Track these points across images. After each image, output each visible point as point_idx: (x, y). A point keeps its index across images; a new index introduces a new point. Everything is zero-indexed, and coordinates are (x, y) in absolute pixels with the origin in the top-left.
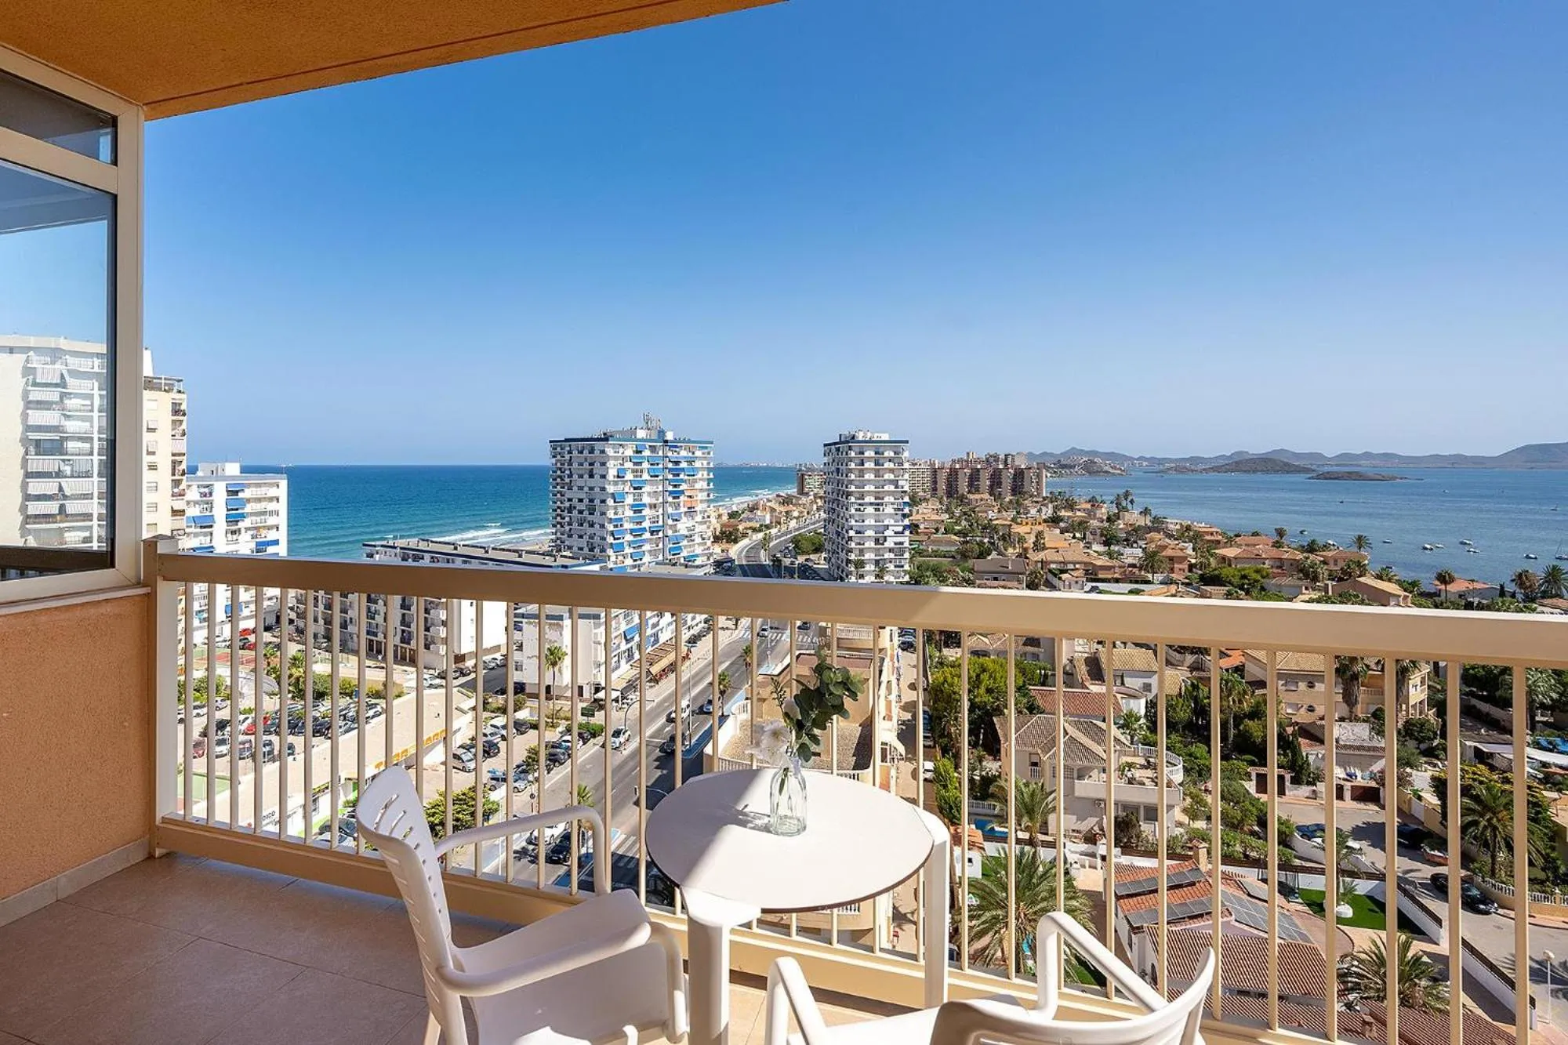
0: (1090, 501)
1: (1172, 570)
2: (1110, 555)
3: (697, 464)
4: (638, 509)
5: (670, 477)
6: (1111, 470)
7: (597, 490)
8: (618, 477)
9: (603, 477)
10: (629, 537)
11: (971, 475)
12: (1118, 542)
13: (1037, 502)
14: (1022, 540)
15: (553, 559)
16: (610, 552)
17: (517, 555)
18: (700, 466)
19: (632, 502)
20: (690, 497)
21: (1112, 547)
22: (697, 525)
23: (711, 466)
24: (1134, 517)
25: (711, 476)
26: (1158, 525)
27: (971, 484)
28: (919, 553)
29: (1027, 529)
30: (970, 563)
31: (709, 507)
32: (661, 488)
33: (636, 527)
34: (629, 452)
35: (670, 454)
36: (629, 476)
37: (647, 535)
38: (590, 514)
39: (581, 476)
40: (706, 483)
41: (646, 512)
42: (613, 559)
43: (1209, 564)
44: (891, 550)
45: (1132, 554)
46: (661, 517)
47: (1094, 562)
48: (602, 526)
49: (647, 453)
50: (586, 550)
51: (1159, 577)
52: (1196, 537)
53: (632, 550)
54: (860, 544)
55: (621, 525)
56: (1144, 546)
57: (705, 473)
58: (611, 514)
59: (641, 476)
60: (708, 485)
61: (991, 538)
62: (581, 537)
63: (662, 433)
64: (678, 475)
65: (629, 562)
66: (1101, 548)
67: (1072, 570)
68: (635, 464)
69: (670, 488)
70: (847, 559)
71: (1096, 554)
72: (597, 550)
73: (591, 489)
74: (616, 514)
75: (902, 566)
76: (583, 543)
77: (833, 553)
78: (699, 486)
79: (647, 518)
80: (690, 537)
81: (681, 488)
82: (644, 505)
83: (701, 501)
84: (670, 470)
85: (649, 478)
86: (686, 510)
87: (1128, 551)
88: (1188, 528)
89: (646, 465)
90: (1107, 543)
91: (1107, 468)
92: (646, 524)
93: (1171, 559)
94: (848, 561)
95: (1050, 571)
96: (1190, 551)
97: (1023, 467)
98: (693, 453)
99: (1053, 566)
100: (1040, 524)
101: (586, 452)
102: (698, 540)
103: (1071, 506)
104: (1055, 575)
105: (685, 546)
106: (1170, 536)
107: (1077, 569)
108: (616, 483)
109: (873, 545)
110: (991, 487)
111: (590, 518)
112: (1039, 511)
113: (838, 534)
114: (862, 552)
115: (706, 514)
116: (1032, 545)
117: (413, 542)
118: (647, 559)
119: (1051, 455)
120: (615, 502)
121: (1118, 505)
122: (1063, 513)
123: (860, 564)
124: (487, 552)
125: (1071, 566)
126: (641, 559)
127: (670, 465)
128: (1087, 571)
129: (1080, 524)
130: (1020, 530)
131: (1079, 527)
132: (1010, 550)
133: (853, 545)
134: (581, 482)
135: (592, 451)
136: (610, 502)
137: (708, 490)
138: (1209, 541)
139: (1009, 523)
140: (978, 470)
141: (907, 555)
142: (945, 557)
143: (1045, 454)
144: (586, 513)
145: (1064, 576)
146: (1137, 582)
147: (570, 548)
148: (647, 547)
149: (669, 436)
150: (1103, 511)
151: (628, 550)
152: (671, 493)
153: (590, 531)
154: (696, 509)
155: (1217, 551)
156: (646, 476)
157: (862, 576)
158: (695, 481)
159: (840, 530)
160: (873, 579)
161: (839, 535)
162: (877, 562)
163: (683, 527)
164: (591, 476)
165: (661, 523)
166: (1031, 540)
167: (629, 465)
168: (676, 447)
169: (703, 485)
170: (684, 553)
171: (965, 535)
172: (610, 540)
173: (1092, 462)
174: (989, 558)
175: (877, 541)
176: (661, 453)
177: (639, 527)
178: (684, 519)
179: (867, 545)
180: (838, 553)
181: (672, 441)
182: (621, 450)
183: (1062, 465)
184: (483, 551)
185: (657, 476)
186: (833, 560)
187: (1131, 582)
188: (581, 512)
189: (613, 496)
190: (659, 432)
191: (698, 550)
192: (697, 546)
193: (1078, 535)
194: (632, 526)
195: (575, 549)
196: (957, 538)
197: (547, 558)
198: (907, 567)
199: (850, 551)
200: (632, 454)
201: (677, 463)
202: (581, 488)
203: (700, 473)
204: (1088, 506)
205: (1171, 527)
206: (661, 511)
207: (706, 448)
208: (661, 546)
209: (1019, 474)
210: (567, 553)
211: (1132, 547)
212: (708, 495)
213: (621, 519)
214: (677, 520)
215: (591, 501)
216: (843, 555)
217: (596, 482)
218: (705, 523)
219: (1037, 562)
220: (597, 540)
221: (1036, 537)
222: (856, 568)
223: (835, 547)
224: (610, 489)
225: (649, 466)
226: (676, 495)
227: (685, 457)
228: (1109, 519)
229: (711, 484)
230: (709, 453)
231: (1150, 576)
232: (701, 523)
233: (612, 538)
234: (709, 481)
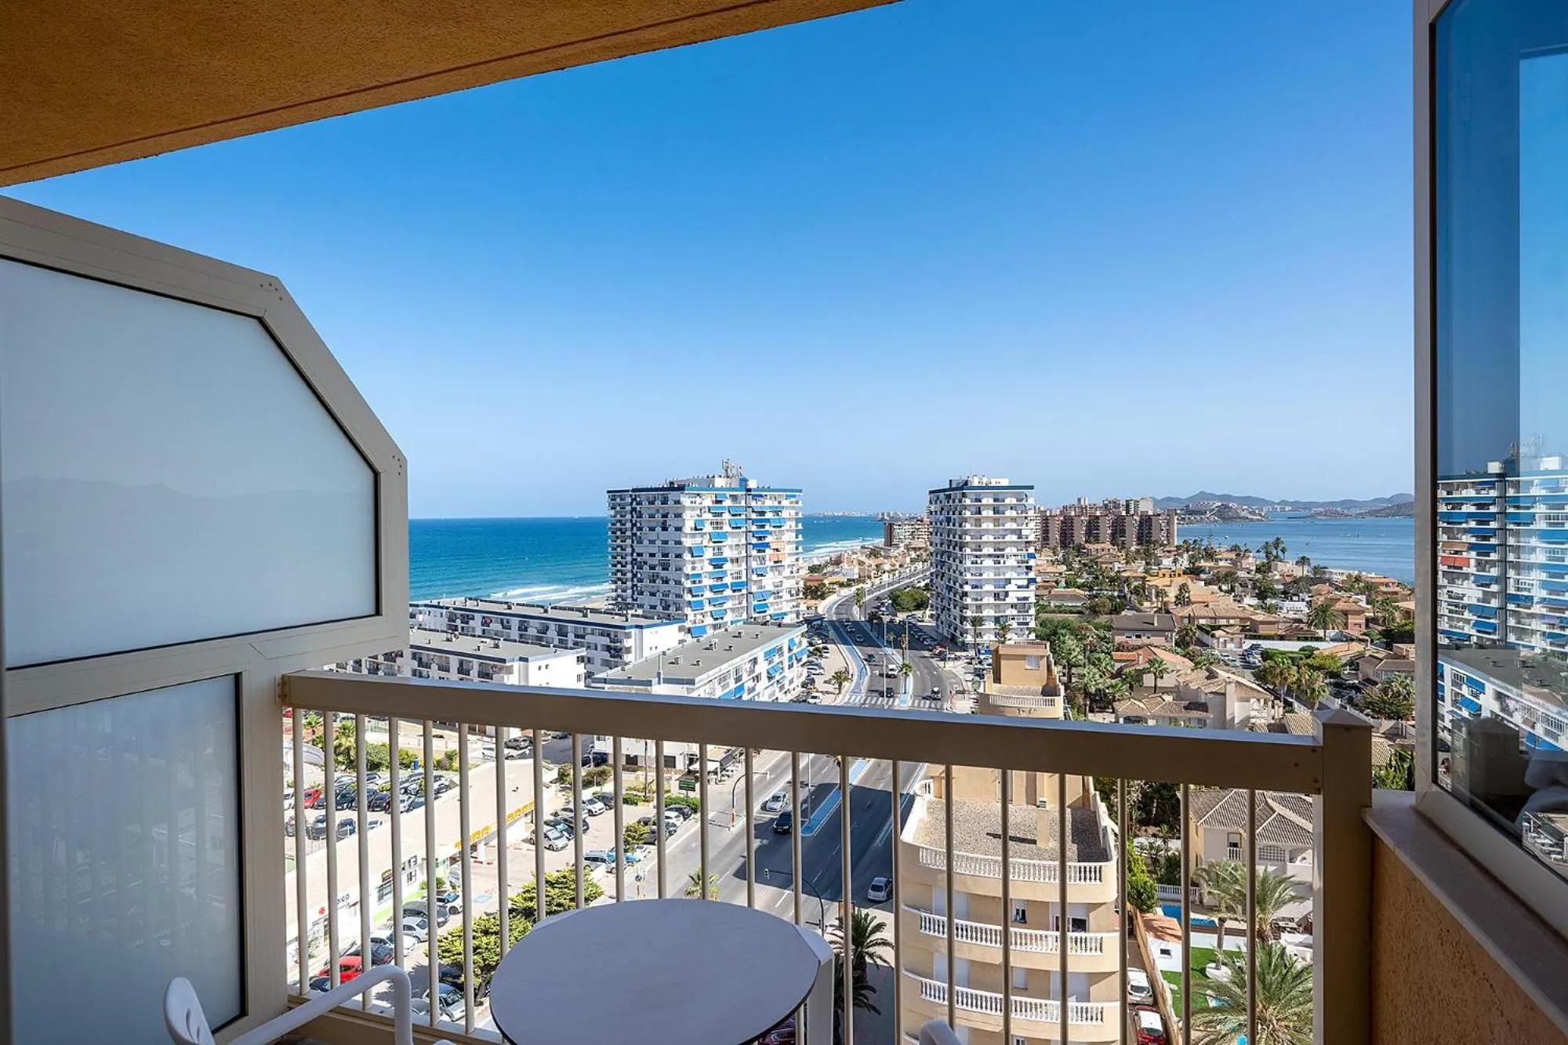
0: (1231, 550)
1: (1346, 625)
2: (1269, 610)
3: (785, 514)
4: (717, 564)
5: (754, 528)
6: (1250, 516)
7: (671, 543)
8: (696, 529)
9: (679, 529)
10: (708, 594)
11: (1089, 522)
12: (1275, 595)
13: (1169, 552)
14: (1160, 593)
15: (624, 618)
16: (688, 611)
17: (581, 614)
18: (788, 516)
19: (712, 557)
20: (777, 550)
21: (1269, 601)
22: (784, 580)
23: (800, 516)
24: (1288, 567)
25: (800, 526)
26: (1319, 576)
27: (1089, 533)
28: (1041, 609)
29: (1167, 580)
30: (1103, 619)
31: (797, 560)
32: (743, 541)
33: (715, 583)
34: (708, 502)
35: (753, 504)
36: (708, 528)
37: (728, 592)
38: (663, 569)
39: (652, 529)
40: (794, 534)
41: (727, 566)
42: (691, 617)
43: (1393, 620)
44: (1013, 606)
45: (1296, 608)
46: (744, 572)
47: (1253, 617)
48: (678, 583)
49: (728, 503)
50: (659, 608)
51: (1331, 633)
52: (1369, 589)
53: (712, 608)
54: (977, 600)
55: (700, 582)
56: (1308, 599)
57: (793, 523)
58: (688, 569)
59: (721, 528)
60: (797, 537)
61: (1120, 591)
62: (653, 594)
63: (744, 481)
64: (763, 526)
65: (709, 620)
66: (1255, 601)
67: (1227, 626)
68: (716, 515)
69: (754, 541)
70: (961, 616)
71: (1252, 609)
72: (672, 610)
73: (665, 542)
74: (693, 569)
75: (1027, 624)
76: (655, 601)
77: (943, 610)
78: (786, 540)
79: (729, 573)
80: (777, 594)
81: (767, 540)
82: (725, 560)
83: (789, 554)
84: (754, 521)
85: (730, 530)
86: (772, 564)
87: (1287, 604)
88: (1358, 579)
89: (726, 516)
90: (1262, 596)
91: (1244, 514)
92: (728, 580)
93: (1346, 613)
94: (963, 619)
95: (1200, 627)
96: (1363, 604)
97: (1150, 513)
98: (780, 502)
99: (1202, 622)
100: (1179, 575)
101: (658, 503)
102: (786, 596)
103: (1210, 555)
104: (1208, 633)
105: (771, 603)
106: (1338, 589)
107: (1232, 625)
108: (693, 536)
109: (992, 600)
110: (1113, 535)
111: (663, 573)
112: (1175, 561)
113: (950, 589)
114: (979, 608)
115: (795, 569)
116: (1173, 600)
117: (459, 601)
118: (729, 617)
119: (1179, 500)
120: (692, 556)
121: (1268, 554)
122: (1202, 563)
123: (977, 622)
124: (546, 611)
125: (1223, 622)
126: (722, 618)
127: (754, 516)
128: (1244, 627)
129: (1226, 575)
130: (1159, 582)
131: (1226, 579)
132: (1147, 604)
133: (968, 601)
134: (652, 536)
135: (665, 502)
136: (687, 556)
137: (797, 542)
138: (1386, 593)
139: (1142, 575)
140: (1097, 518)
141: (1032, 611)
142: (1071, 612)
143: (1169, 499)
144: (658, 569)
145: (1218, 633)
146: (1306, 639)
147: (641, 606)
148: (729, 605)
149: (752, 484)
150: (1251, 562)
151: (708, 608)
152: (755, 546)
153: (664, 587)
154: (783, 563)
155: (1400, 604)
156: (726, 528)
157: (980, 635)
158: (782, 533)
159: (952, 584)
160: (992, 637)
161: (950, 591)
162: (997, 620)
163: (769, 582)
164: (665, 529)
165: (744, 579)
166: (1172, 594)
167: (708, 516)
168: (761, 496)
169: (791, 536)
170: (771, 611)
171: (1091, 589)
172: (688, 597)
173: (1226, 507)
174: (1123, 613)
175: (996, 596)
176: (743, 503)
177: (719, 583)
178: (770, 575)
179: (985, 601)
180: (949, 610)
181: (755, 490)
182: (698, 500)
183: (1192, 511)
184: (542, 610)
185: (740, 528)
186: (943, 617)
187: (1299, 639)
188: (652, 568)
189: (690, 550)
190: (741, 480)
191: (786, 607)
192: (785, 603)
193: (1224, 587)
194: (712, 582)
195: (647, 607)
196: (1083, 592)
197: (616, 617)
198: (1032, 624)
199: (966, 607)
200: (711, 504)
201: (762, 513)
202: (652, 542)
203: (788, 523)
204: (1233, 556)
205: (1335, 577)
206: (744, 566)
207: (794, 496)
208: (744, 604)
209: (1146, 521)
210: (640, 612)
211: (1292, 600)
212: (797, 548)
213: (699, 575)
214: (762, 575)
215: (665, 555)
216: (956, 612)
217: (669, 534)
218: (794, 577)
219: (1182, 617)
220: (672, 597)
221: (1180, 590)
222: (974, 625)
223: (945, 603)
224: (688, 542)
225: (731, 517)
226: (761, 547)
227: (770, 507)
228: (1258, 570)
229: (800, 536)
230: (797, 503)
231: (1321, 633)
232: (788, 578)
233: (689, 595)
234: (798, 532)
